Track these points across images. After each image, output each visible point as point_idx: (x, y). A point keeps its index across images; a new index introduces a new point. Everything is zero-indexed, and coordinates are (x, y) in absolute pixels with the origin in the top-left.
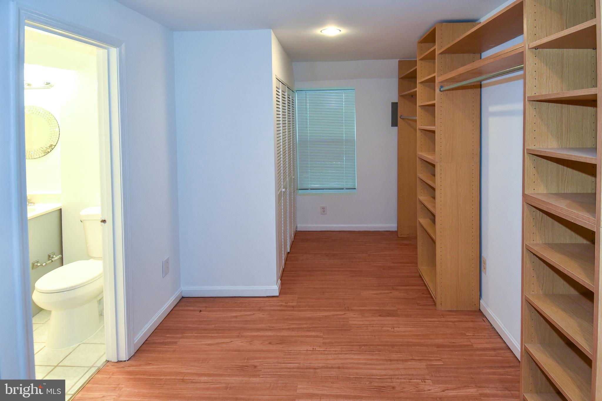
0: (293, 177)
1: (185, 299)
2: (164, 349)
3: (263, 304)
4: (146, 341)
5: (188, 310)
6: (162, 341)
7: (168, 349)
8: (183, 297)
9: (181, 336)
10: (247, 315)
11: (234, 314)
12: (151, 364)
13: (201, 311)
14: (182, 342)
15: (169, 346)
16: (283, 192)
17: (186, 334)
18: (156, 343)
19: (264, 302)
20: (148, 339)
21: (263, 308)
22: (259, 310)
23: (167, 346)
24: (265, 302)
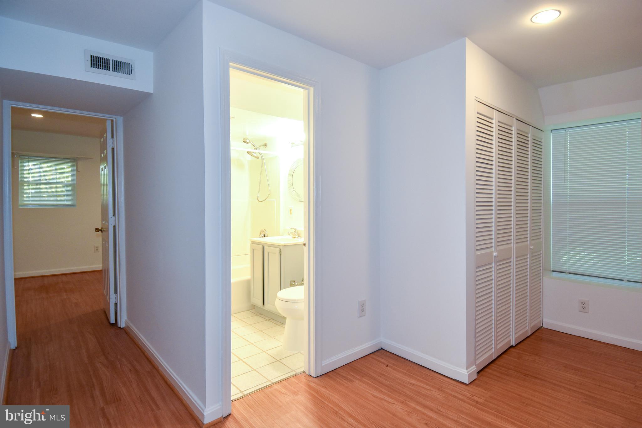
0: (531, 247)
1: (383, 351)
2: (342, 382)
3: (446, 386)
4: (335, 369)
5: (379, 361)
6: (344, 375)
7: (344, 383)
8: (382, 348)
9: (360, 378)
10: (424, 388)
11: (413, 381)
12: (326, 388)
13: (387, 366)
14: (357, 383)
15: (346, 382)
16: (495, 257)
17: (364, 379)
18: (340, 375)
19: (448, 384)
20: (337, 369)
21: (444, 389)
22: (439, 389)
23: (345, 381)
24: (450, 385)
